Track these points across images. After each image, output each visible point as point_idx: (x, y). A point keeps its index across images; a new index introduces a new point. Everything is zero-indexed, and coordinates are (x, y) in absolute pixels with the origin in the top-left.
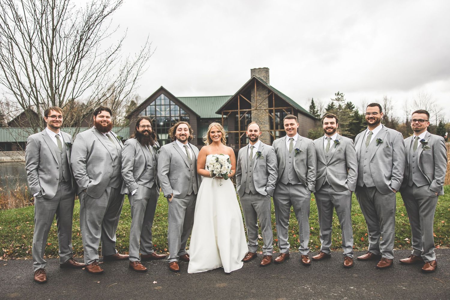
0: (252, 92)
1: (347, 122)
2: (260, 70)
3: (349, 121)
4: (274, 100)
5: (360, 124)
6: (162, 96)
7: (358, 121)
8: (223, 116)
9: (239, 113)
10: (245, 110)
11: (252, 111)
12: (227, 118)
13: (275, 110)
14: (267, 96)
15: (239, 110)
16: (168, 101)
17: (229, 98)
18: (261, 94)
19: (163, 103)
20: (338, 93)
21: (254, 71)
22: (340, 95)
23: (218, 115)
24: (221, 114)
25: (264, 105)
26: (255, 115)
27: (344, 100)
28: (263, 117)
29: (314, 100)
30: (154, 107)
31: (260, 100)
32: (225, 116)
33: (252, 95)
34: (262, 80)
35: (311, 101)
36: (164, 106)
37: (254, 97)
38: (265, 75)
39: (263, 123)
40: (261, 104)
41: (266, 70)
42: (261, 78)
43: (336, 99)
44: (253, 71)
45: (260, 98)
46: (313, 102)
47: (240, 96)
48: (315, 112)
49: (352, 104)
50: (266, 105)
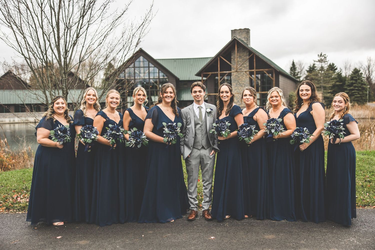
0: (232, 54)
1: (330, 84)
2: (241, 31)
3: (332, 83)
4: (255, 62)
5: (344, 86)
6: (141, 58)
7: (341, 83)
8: (202, 78)
9: (219, 75)
10: (225, 72)
11: (232, 74)
12: (206, 80)
13: (256, 72)
14: (248, 57)
15: (219, 72)
16: (146, 64)
17: (209, 60)
18: (241, 55)
19: (142, 64)
20: (321, 55)
21: (235, 32)
22: (323, 56)
23: (197, 77)
24: (200, 76)
25: (244, 67)
26: (235, 77)
27: (327, 61)
28: (244, 79)
29: (294, 62)
30: (133, 69)
31: (240, 61)
32: (205, 78)
33: (232, 57)
34: (242, 41)
35: (292, 63)
36: (143, 68)
37: (234, 59)
38: (246, 36)
39: (243, 86)
40: (241, 65)
41: (247, 31)
42: (241, 39)
43: (319, 60)
44: (233, 32)
45: (241, 60)
46: (293, 64)
47: (220, 58)
48: (296, 74)
49: (335, 66)
50: (247, 67)
